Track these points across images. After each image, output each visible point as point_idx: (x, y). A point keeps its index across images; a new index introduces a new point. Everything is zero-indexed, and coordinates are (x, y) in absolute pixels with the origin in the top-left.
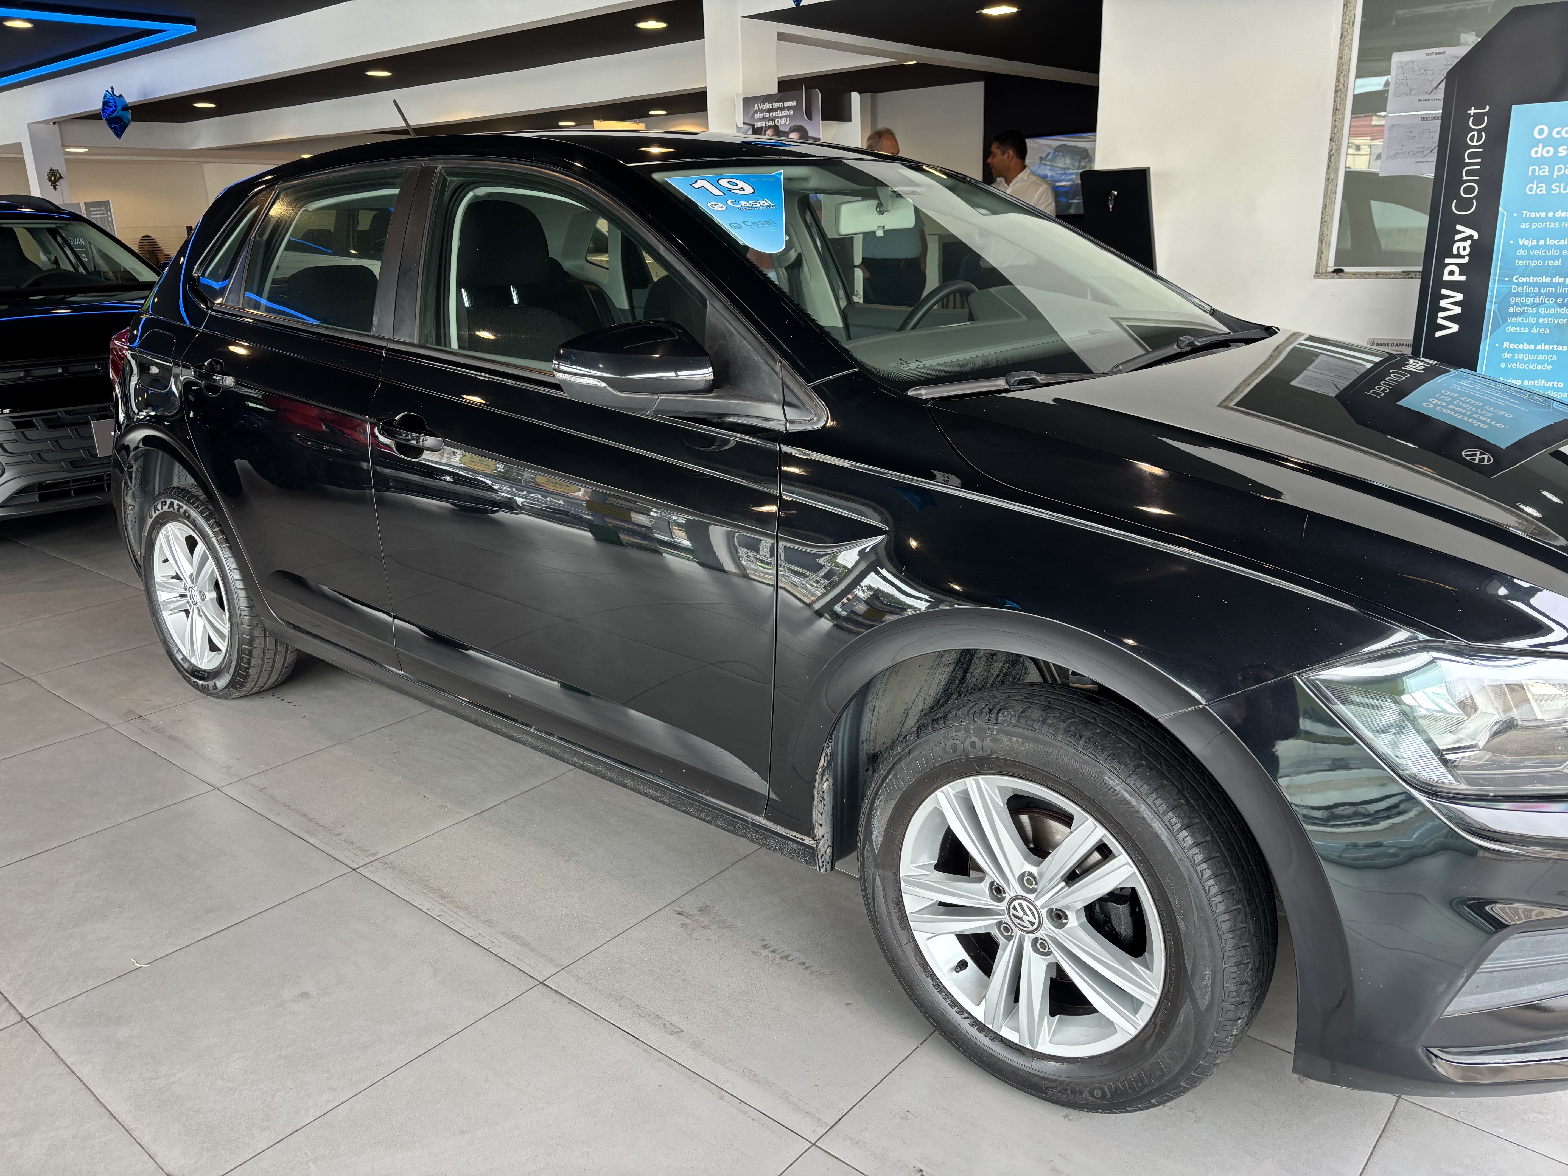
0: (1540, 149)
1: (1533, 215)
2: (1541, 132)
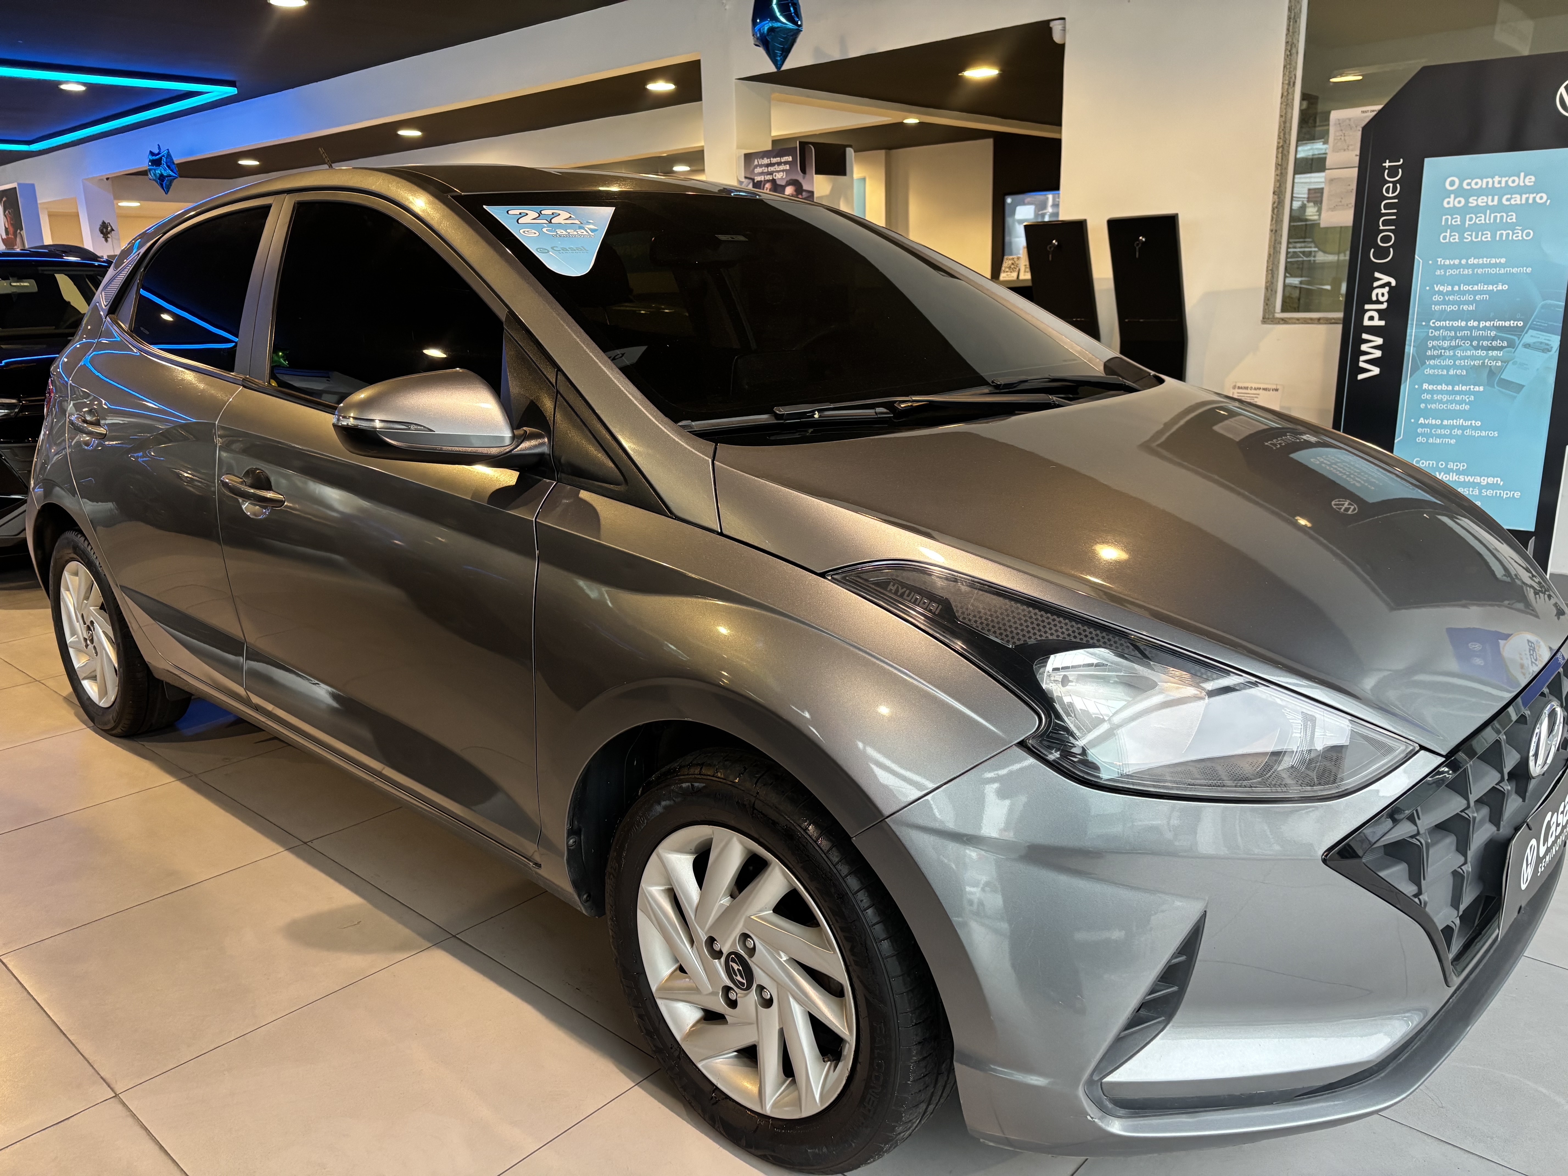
0: (1452, 200)
1: (1447, 262)
2: (1452, 183)
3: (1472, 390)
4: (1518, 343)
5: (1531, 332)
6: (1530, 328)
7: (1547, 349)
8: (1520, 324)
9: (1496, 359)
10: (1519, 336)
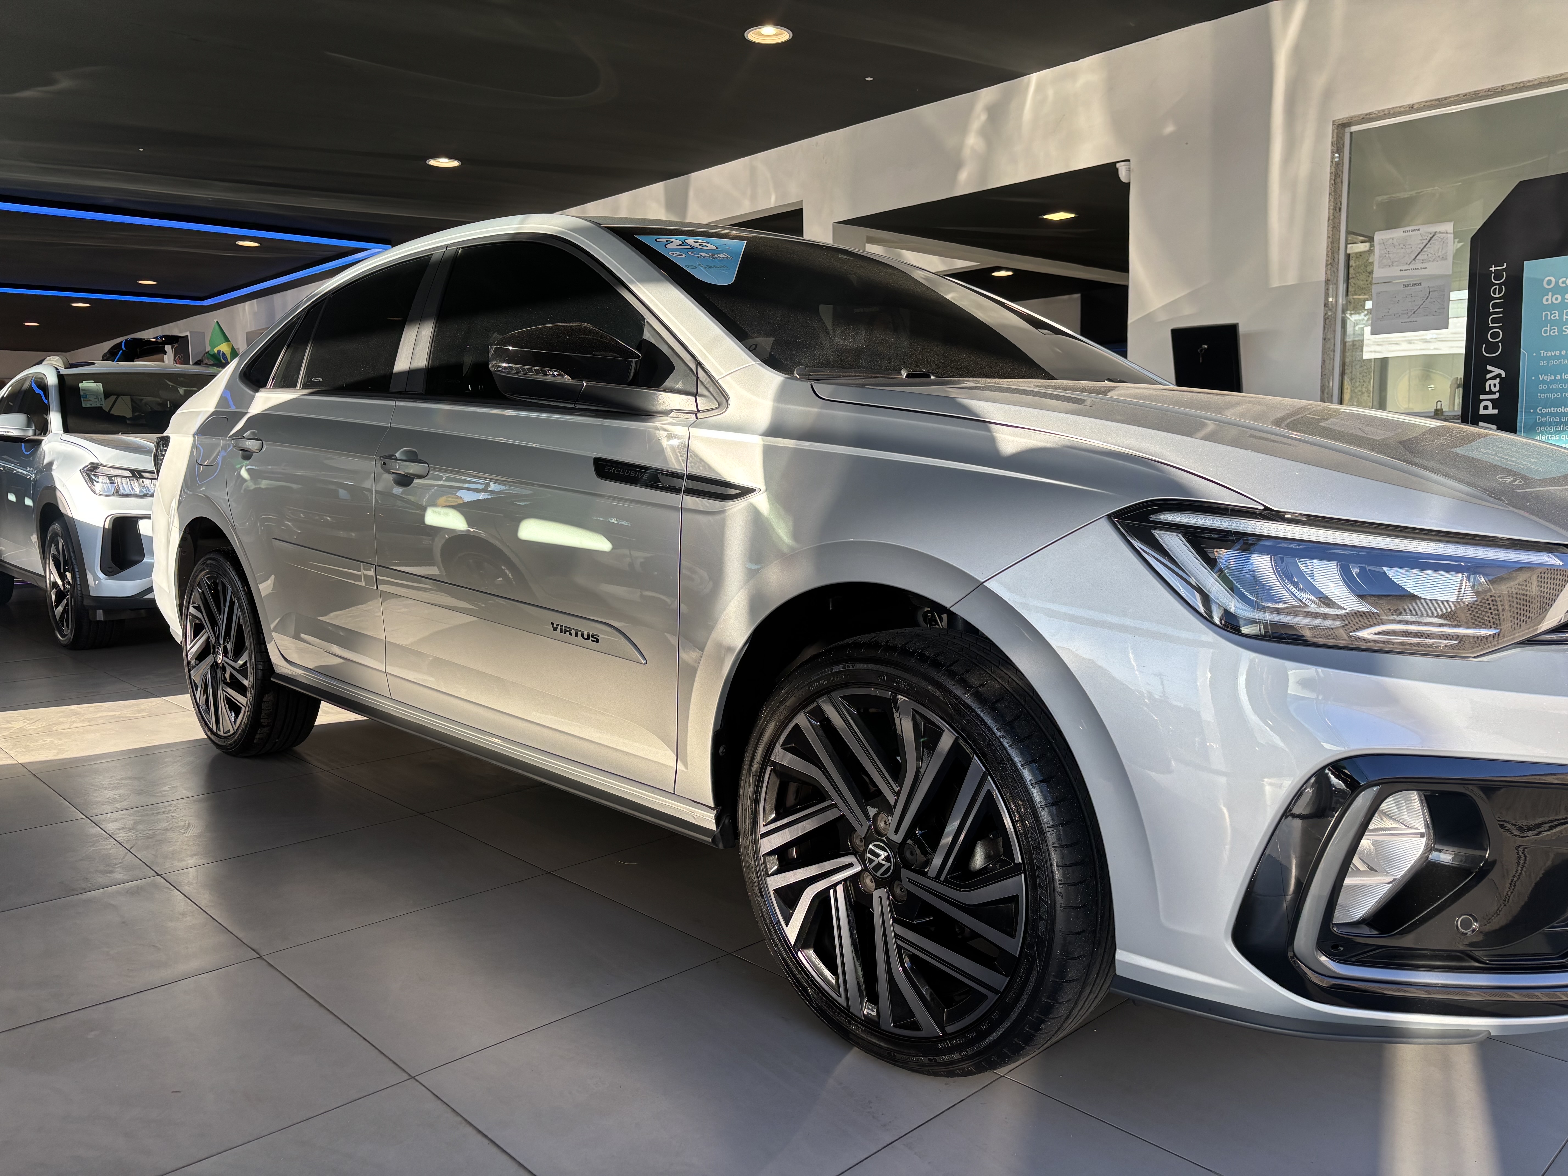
0: (1550, 296)
1: (1549, 354)
2: (1549, 282)
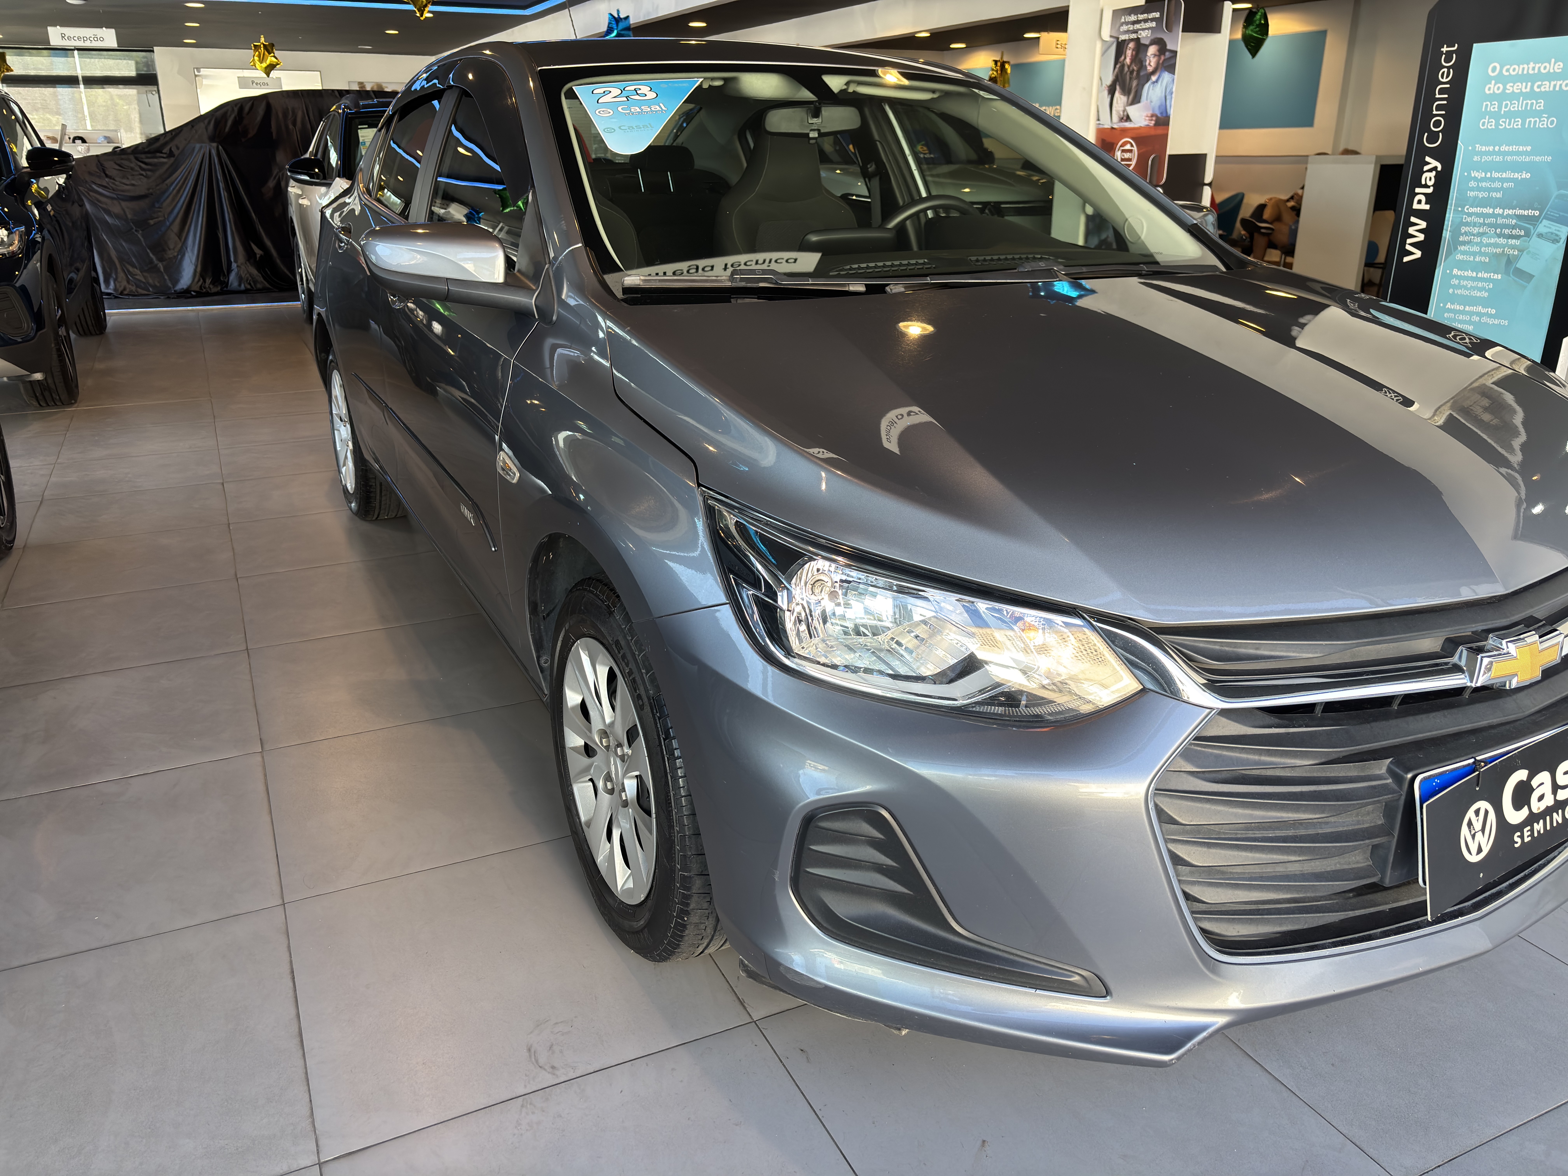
1: (1484, 149)
2: (1494, 69)
3: (1492, 277)
4: (1532, 231)
5: (1545, 222)
6: (1545, 218)
7: (1556, 241)
8: (1537, 213)
9: (1513, 247)
10: (1534, 225)
